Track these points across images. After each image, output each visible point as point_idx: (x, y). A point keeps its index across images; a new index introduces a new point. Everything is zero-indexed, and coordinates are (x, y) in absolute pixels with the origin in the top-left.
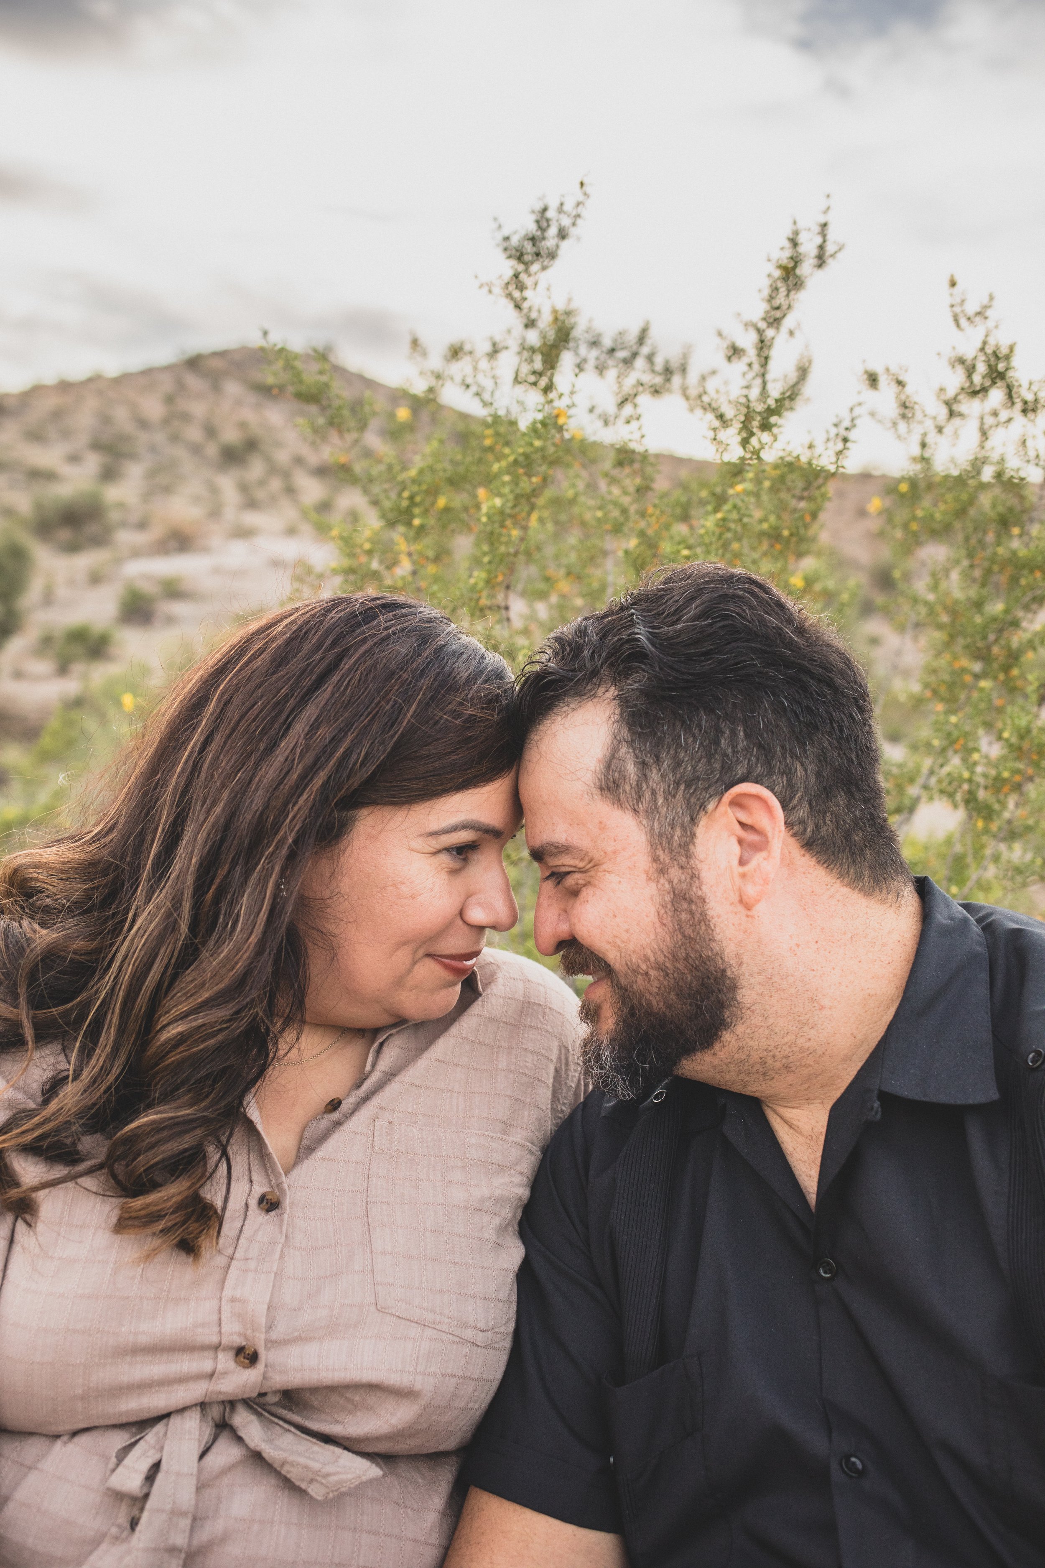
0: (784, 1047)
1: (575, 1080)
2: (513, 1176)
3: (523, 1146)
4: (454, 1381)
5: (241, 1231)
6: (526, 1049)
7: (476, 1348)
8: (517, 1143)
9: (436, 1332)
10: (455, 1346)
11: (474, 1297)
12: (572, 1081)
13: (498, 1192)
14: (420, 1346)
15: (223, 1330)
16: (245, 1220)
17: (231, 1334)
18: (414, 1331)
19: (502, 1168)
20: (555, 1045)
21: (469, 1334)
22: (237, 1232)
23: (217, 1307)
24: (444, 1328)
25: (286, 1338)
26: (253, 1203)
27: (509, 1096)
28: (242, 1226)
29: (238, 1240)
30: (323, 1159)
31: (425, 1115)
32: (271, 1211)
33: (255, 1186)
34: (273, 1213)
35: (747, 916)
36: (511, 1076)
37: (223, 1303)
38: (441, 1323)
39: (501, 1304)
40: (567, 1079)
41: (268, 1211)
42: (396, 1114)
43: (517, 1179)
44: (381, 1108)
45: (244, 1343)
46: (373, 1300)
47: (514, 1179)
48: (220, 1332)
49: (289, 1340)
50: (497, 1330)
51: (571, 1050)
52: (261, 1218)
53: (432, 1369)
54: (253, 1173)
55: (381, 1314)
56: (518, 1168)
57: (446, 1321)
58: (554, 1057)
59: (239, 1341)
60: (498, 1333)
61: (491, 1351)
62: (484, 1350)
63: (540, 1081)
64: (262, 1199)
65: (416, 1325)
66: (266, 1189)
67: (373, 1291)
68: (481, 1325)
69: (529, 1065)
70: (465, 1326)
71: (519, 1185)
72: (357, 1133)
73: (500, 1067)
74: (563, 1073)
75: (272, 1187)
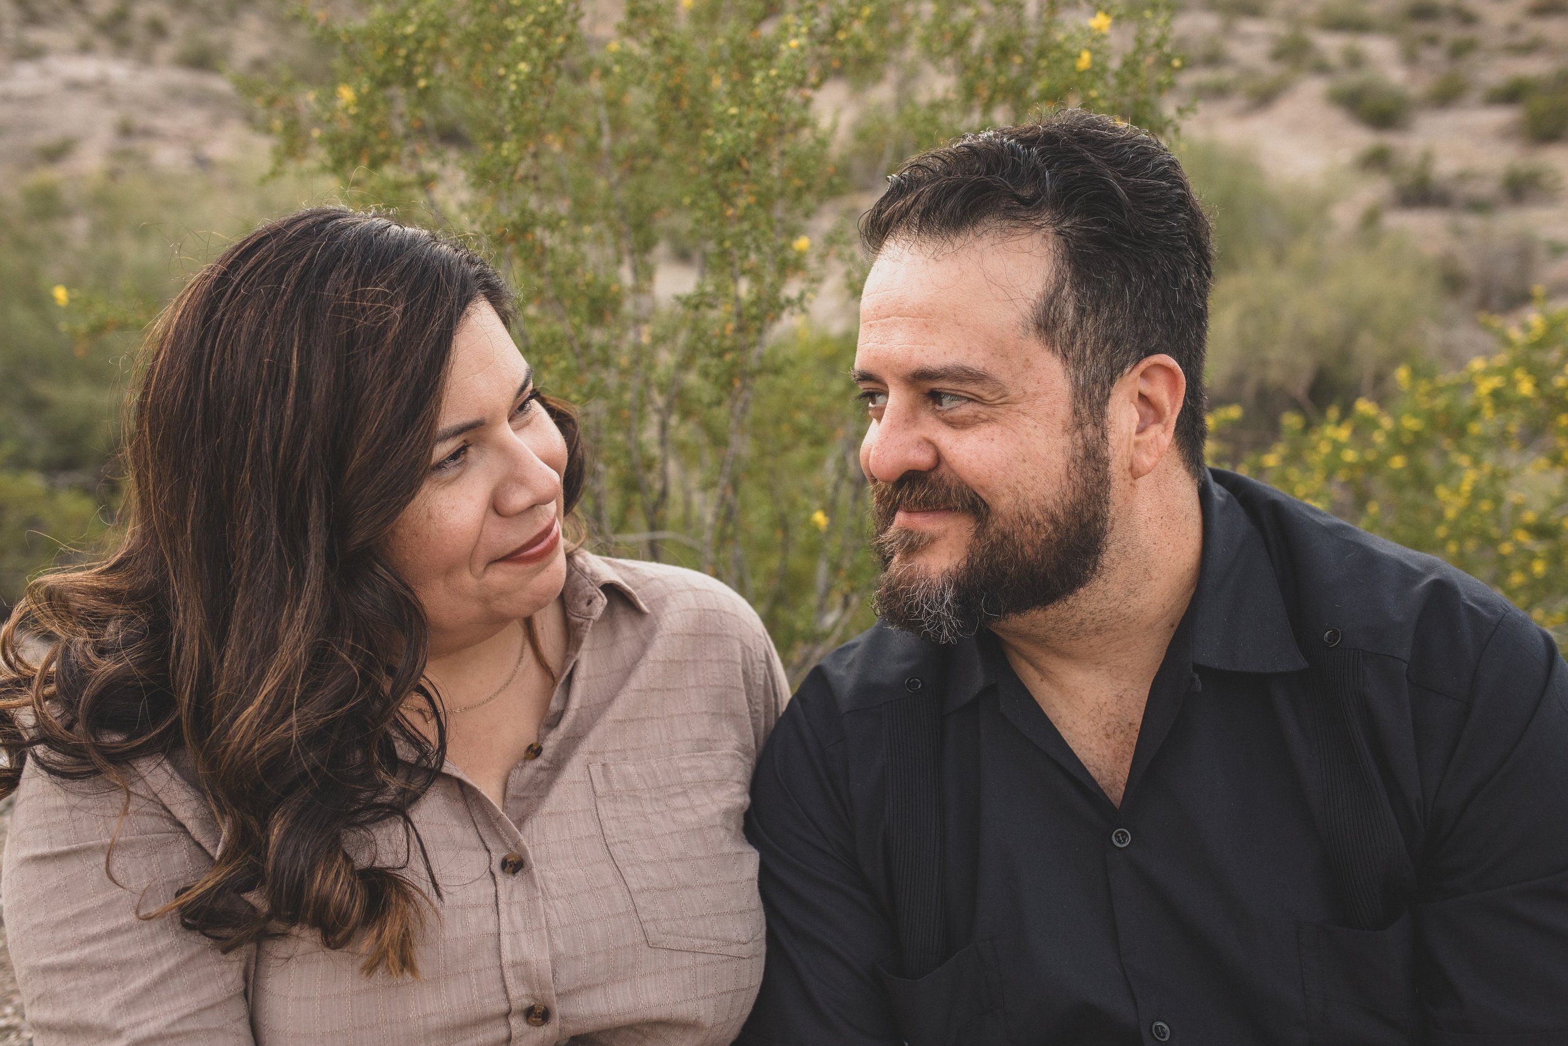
0: (1106, 612)
1: (762, 677)
2: (731, 786)
3: (733, 756)
4: (729, 996)
5: (496, 896)
6: (710, 660)
7: (743, 961)
8: (726, 755)
9: (706, 955)
10: (725, 965)
11: (732, 913)
12: (760, 679)
13: (724, 806)
14: (696, 973)
15: (511, 997)
16: (496, 885)
17: (520, 998)
18: (687, 960)
19: (721, 783)
20: (738, 647)
21: (734, 950)
22: (493, 897)
23: (499, 975)
24: (713, 950)
25: (571, 988)
26: (496, 868)
27: (706, 712)
28: (496, 891)
29: (497, 905)
30: (550, 814)
31: (633, 749)
32: (517, 871)
33: (493, 853)
34: (519, 873)
35: (1131, 485)
36: (703, 691)
37: (505, 971)
38: (709, 946)
39: (754, 912)
40: (755, 678)
41: (514, 872)
42: (607, 755)
43: (737, 789)
44: (591, 753)
45: (533, 1003)
46: (643, 939)
47: (733, 790)
48: (508, 998)
49: (573, 990)
50: (756, 938)
51: (753, 649)
52: (510, 880)
53: (710, 991)
54: (487, 843)
55: (653, 950)
56: (735, 778)
57: (713, 943)
58: (740, 660)
59: (527, 1002)
60: (756, 941)
61: (755, 959)
62: (749, 961)
63: (733, 688)
64: (504, 864)
65: (687, 954)
66: (504, 854)
67: (641, 930)
68: (743, 939)
69: (718, 676)
70: (729, 943)
71: (739, 794)
72: (575, 782)
73: (690, 684)
74: (751, 674)
75: (510, 850)
